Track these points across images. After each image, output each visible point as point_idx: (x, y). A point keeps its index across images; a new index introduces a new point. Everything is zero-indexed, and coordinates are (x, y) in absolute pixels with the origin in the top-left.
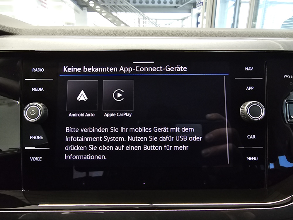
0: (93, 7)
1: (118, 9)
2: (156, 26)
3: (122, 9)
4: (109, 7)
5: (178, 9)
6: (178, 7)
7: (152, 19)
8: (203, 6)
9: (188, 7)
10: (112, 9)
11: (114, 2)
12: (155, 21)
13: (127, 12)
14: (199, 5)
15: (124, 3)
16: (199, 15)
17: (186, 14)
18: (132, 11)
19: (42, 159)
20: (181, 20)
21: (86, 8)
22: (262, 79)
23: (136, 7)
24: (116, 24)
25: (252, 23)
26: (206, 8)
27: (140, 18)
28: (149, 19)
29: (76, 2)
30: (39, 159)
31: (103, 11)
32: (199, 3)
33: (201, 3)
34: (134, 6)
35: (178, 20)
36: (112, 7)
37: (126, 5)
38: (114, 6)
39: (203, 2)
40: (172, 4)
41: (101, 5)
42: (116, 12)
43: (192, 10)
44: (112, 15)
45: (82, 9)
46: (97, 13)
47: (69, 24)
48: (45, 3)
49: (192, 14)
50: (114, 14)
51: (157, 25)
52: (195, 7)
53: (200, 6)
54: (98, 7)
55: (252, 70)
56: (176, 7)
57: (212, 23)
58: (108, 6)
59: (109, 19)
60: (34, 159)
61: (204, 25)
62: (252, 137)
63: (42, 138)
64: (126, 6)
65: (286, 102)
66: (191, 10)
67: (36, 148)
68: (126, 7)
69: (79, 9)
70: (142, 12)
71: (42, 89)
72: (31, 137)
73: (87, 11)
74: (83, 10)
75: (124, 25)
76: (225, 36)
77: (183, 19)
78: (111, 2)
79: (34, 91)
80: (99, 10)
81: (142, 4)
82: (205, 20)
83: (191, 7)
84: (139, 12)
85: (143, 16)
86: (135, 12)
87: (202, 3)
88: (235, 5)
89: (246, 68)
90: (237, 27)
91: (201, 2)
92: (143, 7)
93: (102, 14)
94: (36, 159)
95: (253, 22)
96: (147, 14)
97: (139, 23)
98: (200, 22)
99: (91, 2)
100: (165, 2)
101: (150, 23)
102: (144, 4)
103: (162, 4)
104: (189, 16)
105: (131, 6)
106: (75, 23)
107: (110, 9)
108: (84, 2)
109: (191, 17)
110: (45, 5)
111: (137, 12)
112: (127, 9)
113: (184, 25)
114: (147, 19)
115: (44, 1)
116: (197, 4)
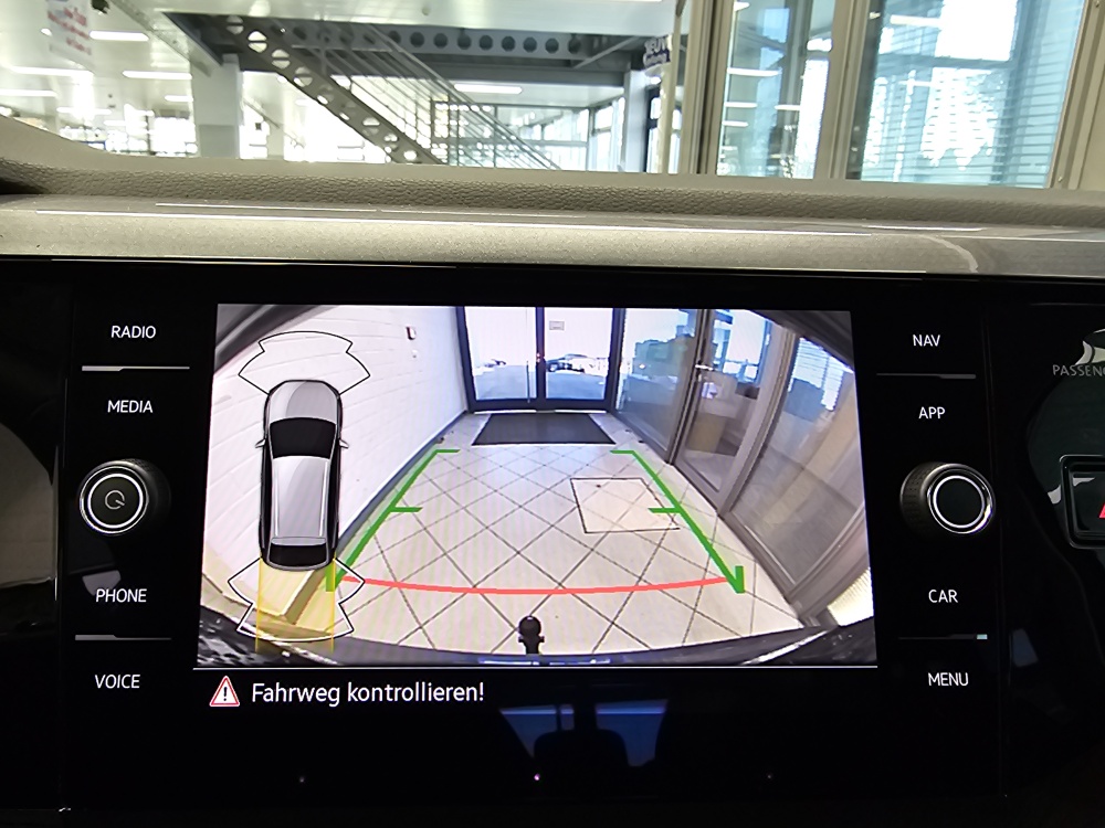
0: (265, 53)
1: (354, 63)
2: (496, 130)
3: (371, 63)
4: (322, 56)
5: (577, 71)
6: (577, 62)
7: (479, 105)
8: (668, 64)
9: (613, 65)
10: (332, 62)
11: (343, 40)
12: (490, 110)
14: (654, 59)
15: (378, 42)
16: (652, 93)
17: (607, 91)
18: (405, 71)
19: (142, 681)
20: (587, 111)
21: (234, 57)
23: (426, 58)
24: (347, 119)
26: (681, 73)
27: (435, 99)
28: (468, 104)
29: (198, 32)
30: (128, 681)
31: (300, 70)
32: (656, 54)
33: (661, 52)
34: (415, 55)
35: (576, 110)
36: (333, 56)
37: (384, 49)
38: (341, 54)
39: (670, 47)
40: (557, 52)
41: (294, 46)
42: (348, 73)
43: (629, 78)
44: (334, 83)
45: (220, 61)
46: (275, 75)
47: (166, 111)
48: (82, 34)
49: (627, 91)
50: (342, 81)
51: (499, 127)
52: (639, 66)
53: (658, 65)
54: (278, 53)
56: (568, 63)
58: (318, 50)
59: (321, 99)
60: (111, 683)
61: (674, 131)
63: (142, 598)
64: (386, 53)
65: (1064, 465)
66: (626, 76)
67: (117, 636)
68: (385, 56)
69: (209, 60)
70: (447, 77)
71: (149, 407)
72: (101, 593)
73: (237, 68)
74: (225, 65)
75: (375, 122)
77: (594, 109)
78: (328, 37)
79: (114, 411)
80: (284, 64)
81: (446, 47)
82: (677, 116)
83: (625, 67)
84: (434, 78)
85: (447, 91)
86: (416, 77)
87: (667, 51)
88: (784, 64)
89: (915, 337)
91: (664, 48)
92: (449, 58)
93: (297, 81)
94: (119, 681)
96: (463, 87)
97: (433, 118)
98: (656, 120)
99: (256, 36)
100: (530, 45)
101: (471, 118)
102: (452, 48)
103: (519, 51)
104: (617, 98)
105: (403, 54)
106: (191, 108)
107: (325, 62)
108: (231, 34)
109: (622, 101)
110: (79, 40)
111: (426, 79)
112: (390, 64)
113: (599, 130)
114: (465, 104)
115: (78, 26)
116: (649, 57)
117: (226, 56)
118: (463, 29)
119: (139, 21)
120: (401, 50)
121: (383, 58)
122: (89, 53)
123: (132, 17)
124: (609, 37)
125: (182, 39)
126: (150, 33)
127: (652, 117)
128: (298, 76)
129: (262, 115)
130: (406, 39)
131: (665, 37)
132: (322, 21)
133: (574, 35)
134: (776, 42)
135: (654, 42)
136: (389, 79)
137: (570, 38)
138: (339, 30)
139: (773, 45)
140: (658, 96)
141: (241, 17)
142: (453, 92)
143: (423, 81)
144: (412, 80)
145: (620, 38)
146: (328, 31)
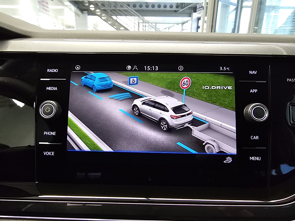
0: (94, 10)
1: (118, 13)
3: (122, 13)
4: (109, 11)
5: (178, 13)
6: (178, 11)
7: (151, 23)
8: (203, 10)
9: (188, 11)
10: (112, 12)
11: (115, 6)
12: (154, 24)
13: (127, 16)
14: (199, 9)
15: (124, 7)
16: (199, 19)
17: (186, 19)
18: (132, 15)
19: (55, 154)
20: (181, 24)
21: (86, 12)
22: (265, 82)
23: (136, 11)
24: (116, 28)
25: (254, 28)
26: (206, 13)
27: (139, 22)
28: (148, 23)
29: (77, 5)
30: (51, 153)
31: (103, 15)
32: (200, 8)
33: (201, 7)
34: (134, 10)
35: (178, 24)
36: (112, 11)
38: (114, 10)
39: (204, 6)
40: (173, 8)
41: (102, 9)
42: (116, 16)
43: (193, 14)
44: (112, 18)
45: (83, 13)
46: (97, 16)
47: (69, 27)
48: (47, 7)
49: (192, 18)
50: (114, 17)
51: (157, 29)
52: (195, 11)
53: (200, 11)
54: (98, 10)
55: (256, 73)
56: (176, 11)
57: (213, 28)
58: (108, 9)
59: (109, 22)
60: (47, 154)
61: (204, 29)
62: (255, 138)
63: (55, 134)
64: (126, 10)
65: (289, 105)
66: (192, 14)
67: (49, 143)
69: (79, 12)
70: (142, 16)
71: (56, 88)
72: (45, 133)
73: (87, 15)
74: (84, 14)
75: (123, 28)
76: (230, 40)
77: (183, 23)
78: (111, 6)
79: (48, 90)
80: (99, 13)
81: (142, 8)
82: (205, 25)
83: (192, 12)
84: (139, 16)
85: (142, 19)
86: (134, 16)
87: (203, 7)
88: (236, 9)
89: (250, 71)
90: (238, 32)
91: (202, 6)
92: (143, 11)
93: (102, 18)
94: (49, 153)
95: (254, 26)
96: (147, 18)
97: (139, 27)
98: (200, 26)
99: (92, 6)
100: (165, 6)
101: (149, 27)
102: (144, 8)
103: (162, 8)
104: (189, 20)
105: (131, 10)
106: (75, 26)
107: (110, 12)
108: (85, 6)
109: (191, 21)
110: (46, 8)
111: (137, 16)
112: (127, 13)
113: (184, 30)
114: (147, 23)
115: (46, 5)
116: (198, 8)
117: (84, 12)
118: (147, 3)
119: (61, 3)
120: (130, 9)
121: (125, 11)
122: (49, 11)
123: (60, 2)
124: (187, 3)
125: (73, 8)
126: (64, 6)
127: (199, 25)
128: (103, 16)
129: (94, 27)
130: (131, 6)
131: (202, 3)
132: (109, 2)
133: (177, 3)
134: (234, 3)
135: (199, 4)
136: (127, 17)
137: (176, 4)
138: (114, 4)
139: (233, 4)
140: (200, 20)
141: (88, 1)
142: (144, 20)
143: (136, 17)
144: (133, 17)
145: (190, 4)
146: (111, 4)
